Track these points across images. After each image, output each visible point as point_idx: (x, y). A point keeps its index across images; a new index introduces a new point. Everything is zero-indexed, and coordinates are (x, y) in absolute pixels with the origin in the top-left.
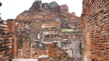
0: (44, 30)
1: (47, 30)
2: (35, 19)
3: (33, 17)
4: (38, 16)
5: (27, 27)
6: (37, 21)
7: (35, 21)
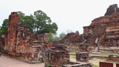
0: (108, 34)
1: (111, 34)
2: (101, 23)
3: (98, 22)
4: (104, 20)
5: (91, 32)
6: (102, 25)
7: (100, 25)
